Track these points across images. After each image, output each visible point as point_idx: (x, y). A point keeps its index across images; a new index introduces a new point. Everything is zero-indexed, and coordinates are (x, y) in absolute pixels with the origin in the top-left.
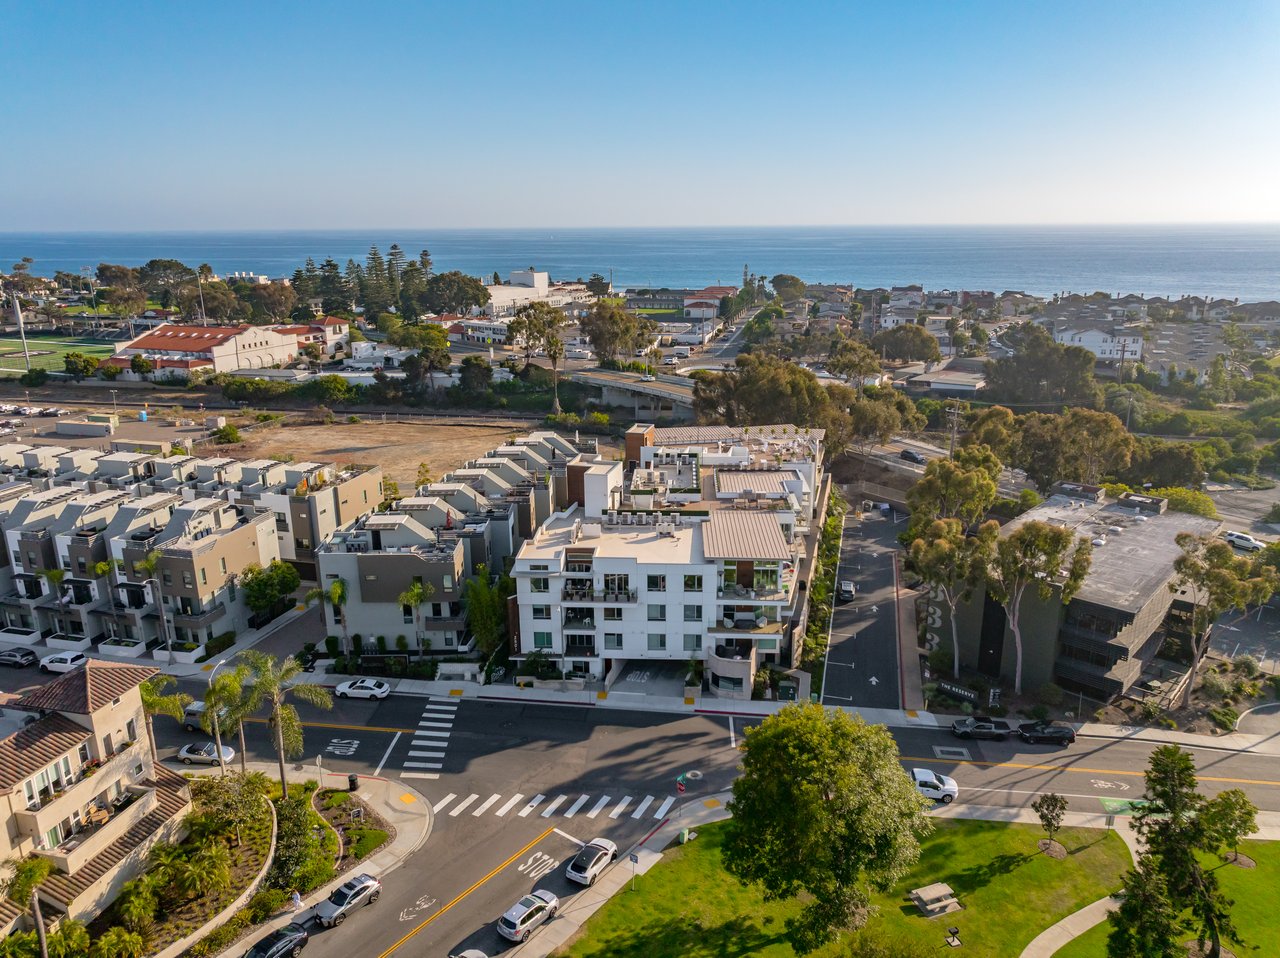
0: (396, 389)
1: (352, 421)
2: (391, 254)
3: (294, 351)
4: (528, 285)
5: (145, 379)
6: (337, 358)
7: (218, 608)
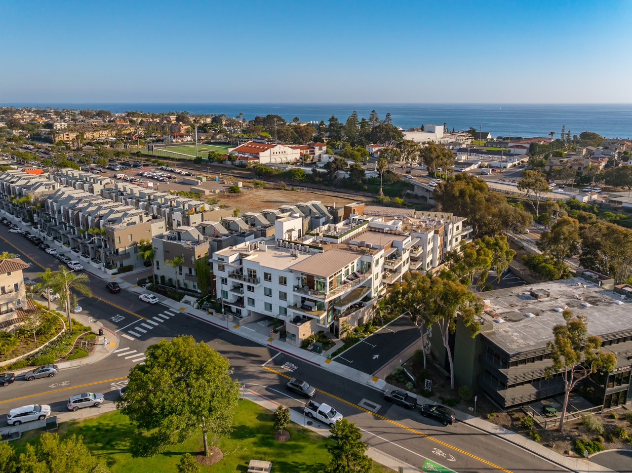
0: (320, 177)
1: (293, 190)
2: (372, 115)
3: (298, 156)
4: (432, 131)
5: (232, 164)
6: (314, 161)
7: (126, 255)
